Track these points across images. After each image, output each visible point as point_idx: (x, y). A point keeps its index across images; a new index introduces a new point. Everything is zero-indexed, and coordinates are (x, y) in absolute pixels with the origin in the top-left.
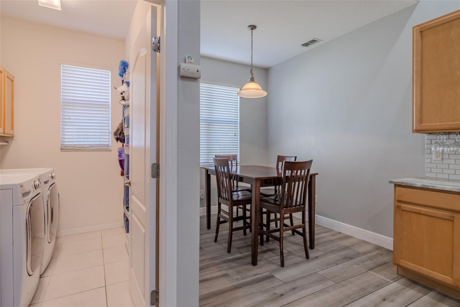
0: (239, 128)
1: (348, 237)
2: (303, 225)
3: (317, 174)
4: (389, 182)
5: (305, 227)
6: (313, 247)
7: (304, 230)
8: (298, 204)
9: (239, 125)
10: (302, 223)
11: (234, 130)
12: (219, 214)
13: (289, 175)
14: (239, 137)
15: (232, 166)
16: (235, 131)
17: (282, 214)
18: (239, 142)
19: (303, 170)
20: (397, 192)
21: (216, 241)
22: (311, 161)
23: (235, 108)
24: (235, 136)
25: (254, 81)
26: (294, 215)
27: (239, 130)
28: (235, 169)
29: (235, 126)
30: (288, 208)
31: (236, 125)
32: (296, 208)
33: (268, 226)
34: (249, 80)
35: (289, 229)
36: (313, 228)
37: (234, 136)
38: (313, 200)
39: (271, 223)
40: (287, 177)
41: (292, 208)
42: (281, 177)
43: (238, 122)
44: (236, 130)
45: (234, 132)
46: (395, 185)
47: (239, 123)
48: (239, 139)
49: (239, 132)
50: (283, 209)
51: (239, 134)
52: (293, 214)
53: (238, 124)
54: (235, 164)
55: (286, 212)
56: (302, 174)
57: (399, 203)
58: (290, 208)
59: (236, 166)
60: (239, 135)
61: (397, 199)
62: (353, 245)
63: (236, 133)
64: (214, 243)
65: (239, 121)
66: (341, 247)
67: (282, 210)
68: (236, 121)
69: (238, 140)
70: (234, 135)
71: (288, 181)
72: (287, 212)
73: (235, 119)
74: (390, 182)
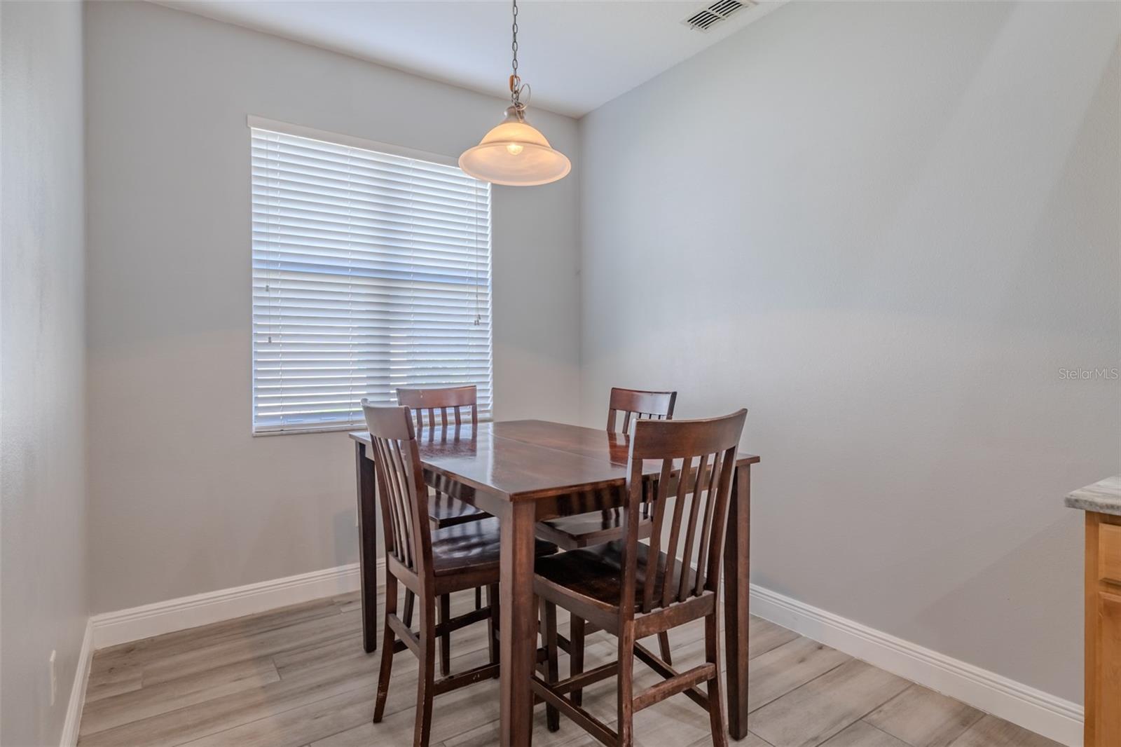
0: (489, 298)
1: (850, 666)
2: (712, 666)
3: (757, 460)
4: (1063, 504)
5: (717, 676)
6: (742, 733)
7: (713, 685)
8: (691, 583)
9: (489, 291)
10: (707, 661)
11: (474, 306)
12: (391, 617)
13: (656, 472)
14: (489, 328)
15: (458, 422)
16: (478, 309)
17: (628, 639)
18: (489, 343)
19: (712, 453)
20: (1102, 546)
21: (378, 718)
22: (742, 414)
23: (477, 234)
24: (477, 323)
25: (522, 118)
26: (675, 635)
27: (489, 306)
28: (470, 432)
29: (477, 294)
30: (653, 611)
31: (479, 291)
32: (685, 607)
33: (576, 647)
34: (506, 114)
35: (654, 697)
36: (741, 662)
37: (475, 324)
38: (741, 560)
39: (586, 637)
40: (646, 478)
41: (666, 611)
42: (624, 479)
43: (486, 280)
44: (480, 306)
45: (474, 313)
46: (1088, 513)
47: (489, 283)
48: (489, 335)
49: (489, 313)
50: (632, 618)
51: (490, 317)
52: (668, 631)
53: (487, 287)
54: (470, 417)
55: (643, 629)
56: (708, 463)
57: (1110, 590)
58: (659, 609)
59: (471, 425)
60: (489, 320)
61: (1102, 575)
62: (878, 708)
63: (479, 317)
64: (371, 728)
65: (489, 276)
66: (840, 721)
67: (628, 621)
68: (480, 276)
69: (488, 339)
70: (473, 320)
71: (650, 495)
72: (647, 627)
73: (478, 272)
74: (1073, 503)
